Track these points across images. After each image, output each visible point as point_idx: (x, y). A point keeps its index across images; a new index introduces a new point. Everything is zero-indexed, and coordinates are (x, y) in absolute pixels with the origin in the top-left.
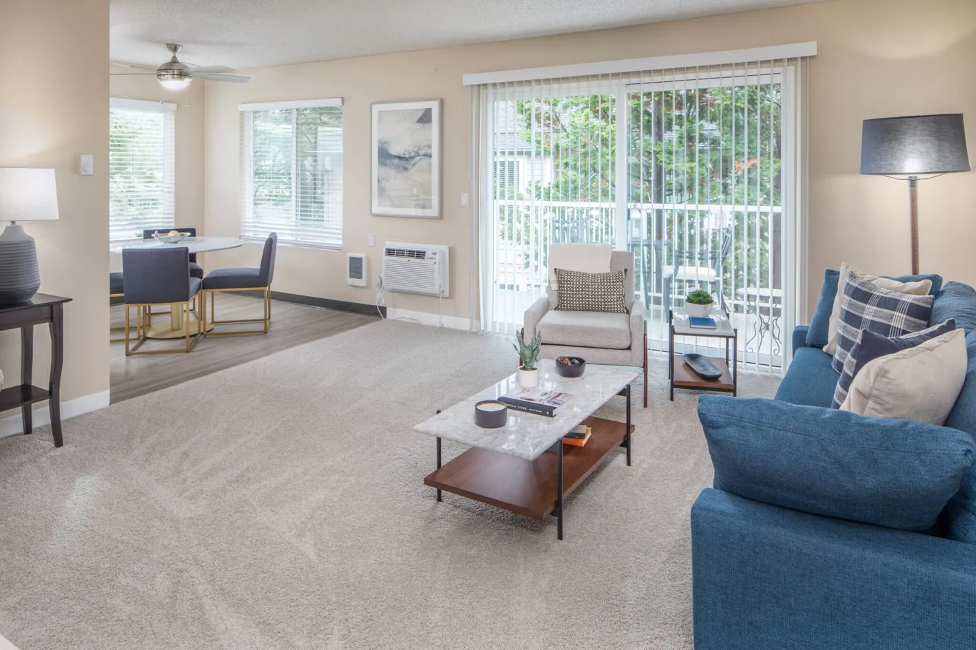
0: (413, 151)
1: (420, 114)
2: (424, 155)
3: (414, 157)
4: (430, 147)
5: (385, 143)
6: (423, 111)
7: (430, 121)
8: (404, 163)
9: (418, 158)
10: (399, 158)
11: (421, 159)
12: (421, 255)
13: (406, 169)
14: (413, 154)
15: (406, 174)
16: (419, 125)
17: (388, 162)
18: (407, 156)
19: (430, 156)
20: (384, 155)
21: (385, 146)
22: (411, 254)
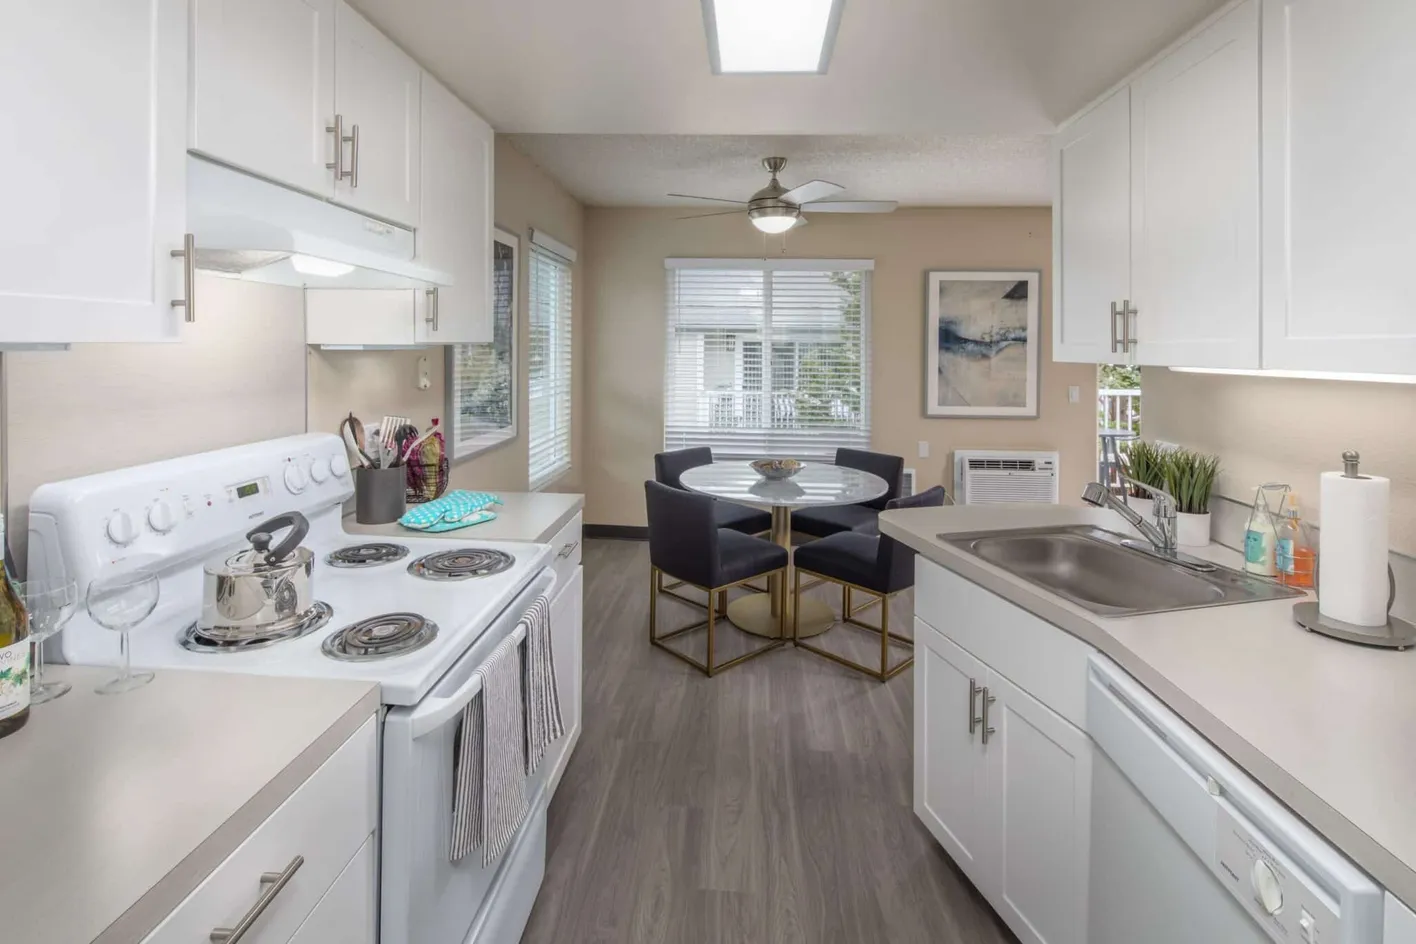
0: (997, 334)
1: (1008, 289)
2: (1015, 339)
3: (998, 342)
4: (1024, 329)
5: (951, 322)
6: (1015, 284)
7: (1024, 296)
8: (983, 349)
9: (1004, 343)
10: (976, 342)
11: (1009, 345)
12: (1027, 465)
13: (985, 357)
14: (995, 338)
15: (985, 363)
16: (1008, 302)
17: (955, 347)
18: (987, 340)
19: (1024, 340)
20: (949, 338)
21: (953, 328)
22: (1010, 465)
